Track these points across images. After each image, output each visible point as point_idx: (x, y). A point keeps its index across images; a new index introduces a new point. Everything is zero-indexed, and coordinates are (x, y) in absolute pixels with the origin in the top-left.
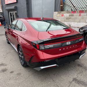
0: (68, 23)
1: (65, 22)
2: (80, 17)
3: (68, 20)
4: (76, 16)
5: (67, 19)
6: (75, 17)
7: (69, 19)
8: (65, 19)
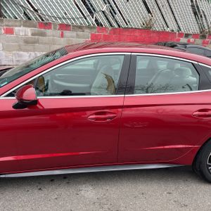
0: (33, 54)
1: (22, 53)
2: (62, 39)
3: (30, 47)
4: (54, 36)
5: (27, 42)
6: (51, 37)
7: (34, 42)
8: (22, 43)
